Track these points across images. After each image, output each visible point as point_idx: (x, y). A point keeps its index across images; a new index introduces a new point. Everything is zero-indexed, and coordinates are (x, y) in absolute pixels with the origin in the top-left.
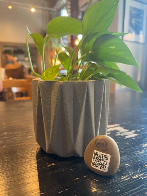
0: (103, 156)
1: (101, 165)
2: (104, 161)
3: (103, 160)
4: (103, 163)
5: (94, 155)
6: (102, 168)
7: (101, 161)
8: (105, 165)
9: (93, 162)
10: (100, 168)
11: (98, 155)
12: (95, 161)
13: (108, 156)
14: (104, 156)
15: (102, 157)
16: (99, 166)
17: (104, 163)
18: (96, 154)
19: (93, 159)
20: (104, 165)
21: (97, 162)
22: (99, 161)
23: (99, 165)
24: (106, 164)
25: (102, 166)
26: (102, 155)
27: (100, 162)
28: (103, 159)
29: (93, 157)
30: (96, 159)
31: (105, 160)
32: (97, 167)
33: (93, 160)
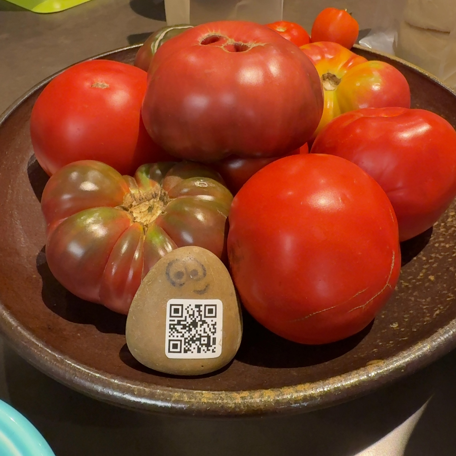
0: (199, 311)
1: (199, 340)
2: (205, 326)
3: (204, 322)
4: (205, 332)
5: (168, 318)
6: (204, 348)
7: (198, 328)
8: (212, 336)
9: (170, 341)
10: (199, 351)
11: (185, 312)
12: (176, 334)
13: (215, 306)
14: (202, 308)
15: (197, 314)
16: (193, 345)
17: (207, 330)
18: (176, 311)
19: (168, 330)
20: (209, 337)
21: (183, 336)
22: (190, 330)
23: (194, 342)
24: (214, 333)
25: (204, 341)
26: (198, 306)
27: (193, 332)
28: (203, 319)
29: (168, 323)
30: (179, 328)
31: (208, 320)
32: (186, 351)
33: (167, 334)
